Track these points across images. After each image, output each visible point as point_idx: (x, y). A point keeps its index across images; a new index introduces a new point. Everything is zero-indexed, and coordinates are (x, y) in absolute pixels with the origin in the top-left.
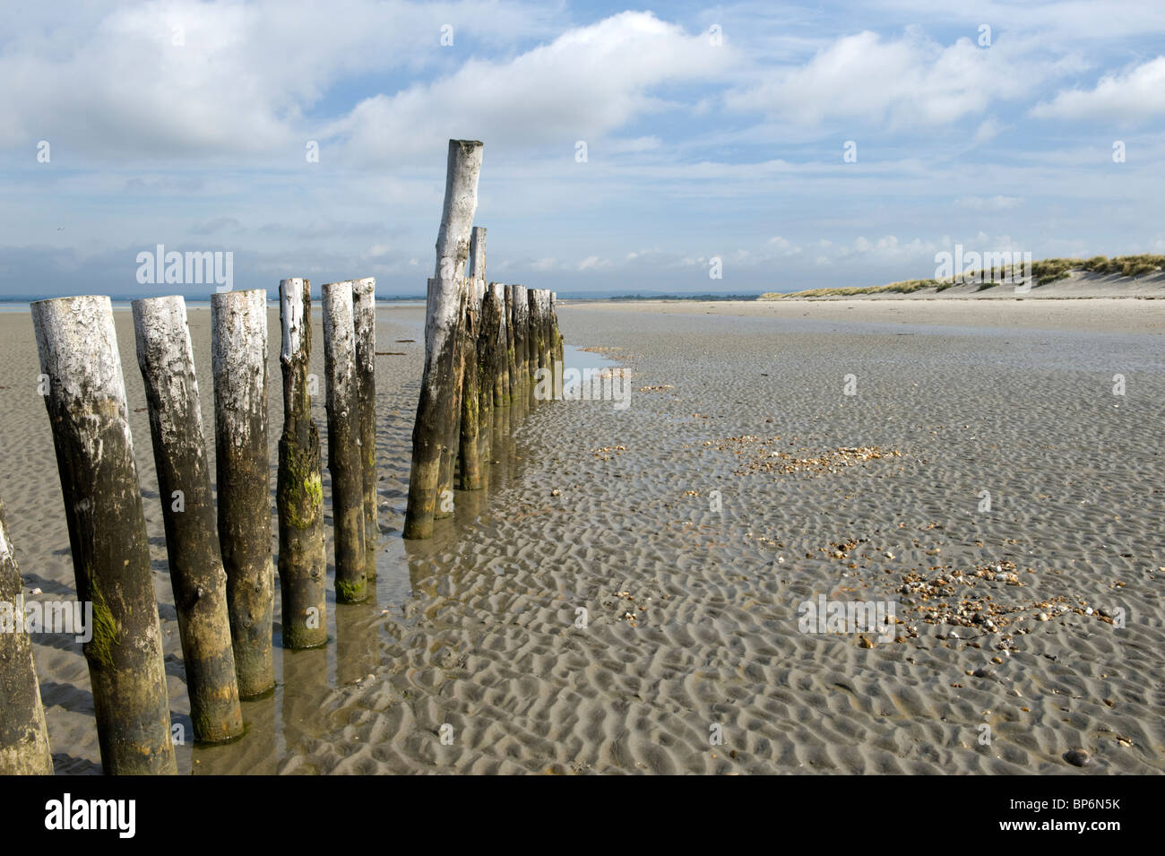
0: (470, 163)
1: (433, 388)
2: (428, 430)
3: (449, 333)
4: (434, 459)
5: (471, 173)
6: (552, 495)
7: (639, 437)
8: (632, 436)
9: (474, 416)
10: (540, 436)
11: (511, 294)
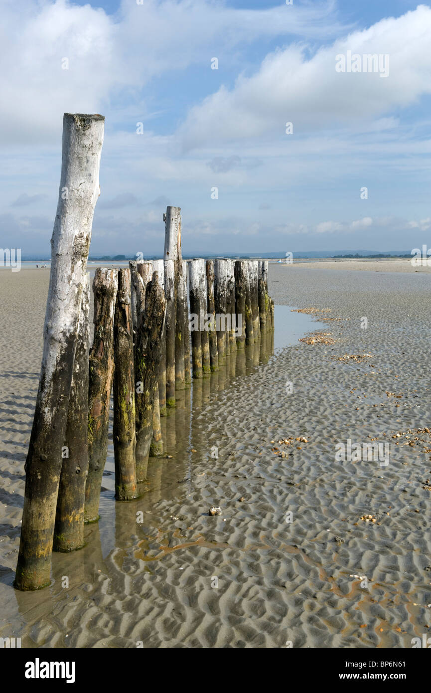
0: (87, 142)
1: (46, 410)
2: (42, 460)
3: (65, 345)
4: (50, 494)
5: (89, 154)
6: (210, 514)
7: (326, 423)
8: (318, 422)
9: (129, 419)
10: (225, 420)
11: (212, 268)
